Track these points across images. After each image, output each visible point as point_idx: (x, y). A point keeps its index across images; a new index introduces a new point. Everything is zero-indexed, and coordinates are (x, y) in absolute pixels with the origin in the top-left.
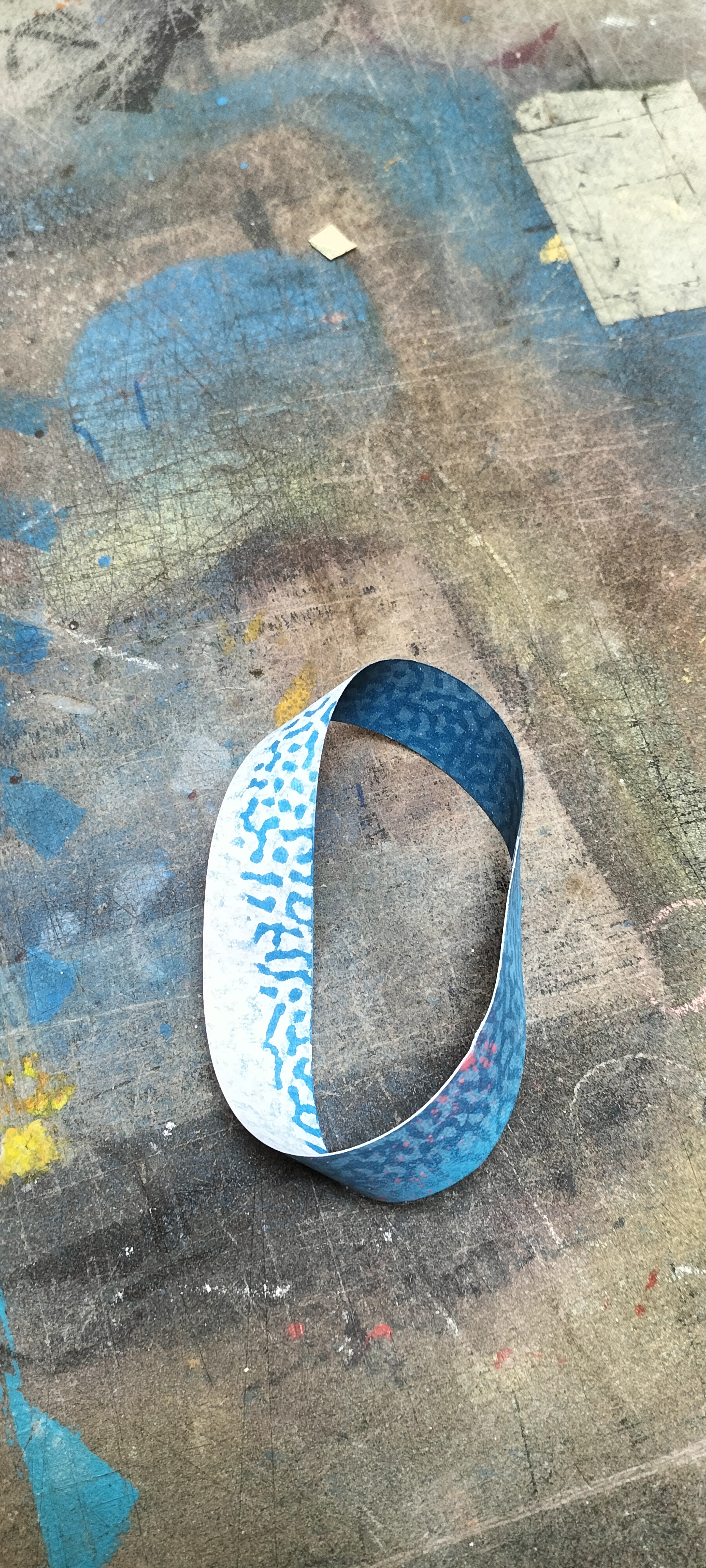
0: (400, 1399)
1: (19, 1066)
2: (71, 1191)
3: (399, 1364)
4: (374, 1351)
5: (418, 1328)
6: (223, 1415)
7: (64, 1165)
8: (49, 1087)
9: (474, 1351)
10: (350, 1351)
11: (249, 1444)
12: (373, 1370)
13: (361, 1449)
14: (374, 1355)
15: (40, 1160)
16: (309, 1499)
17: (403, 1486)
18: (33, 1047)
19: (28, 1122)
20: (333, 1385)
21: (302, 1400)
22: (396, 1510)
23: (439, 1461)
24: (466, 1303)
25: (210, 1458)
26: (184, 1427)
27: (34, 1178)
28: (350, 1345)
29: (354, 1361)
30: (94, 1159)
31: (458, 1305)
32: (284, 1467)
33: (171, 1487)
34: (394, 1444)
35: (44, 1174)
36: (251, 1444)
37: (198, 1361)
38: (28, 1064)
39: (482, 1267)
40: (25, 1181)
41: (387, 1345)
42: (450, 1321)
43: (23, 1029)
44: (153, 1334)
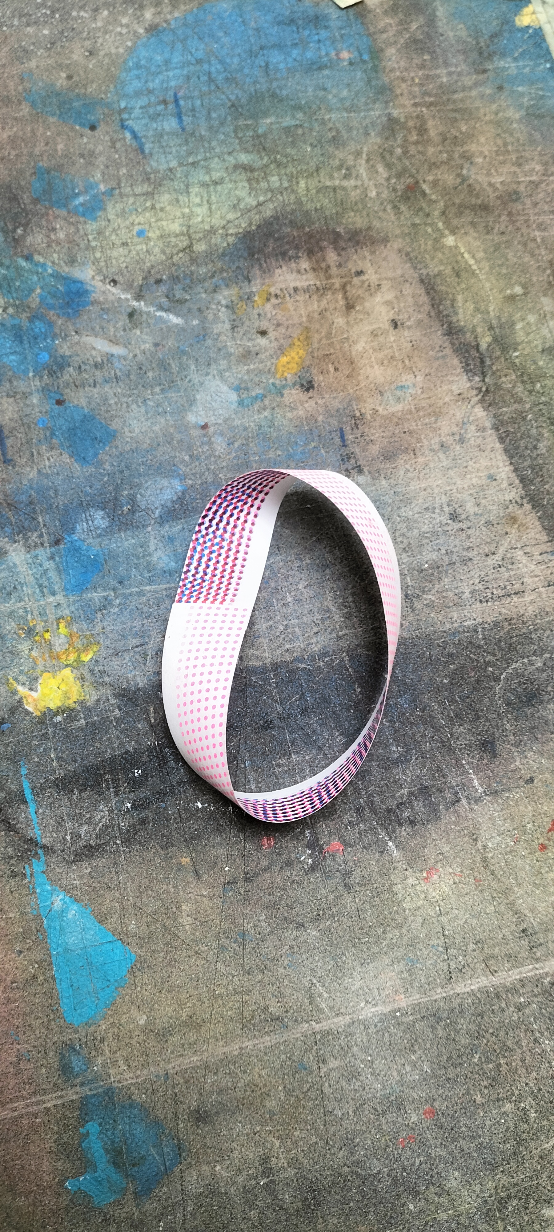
0: (347, 899)
3: (348, 874)
4: (329, 862)
5: (365, 847)
6: (206, 902)
9: (408, 867)
10: (310, 861)
11: (226, 925)
12: (328, 876)
13: (314, 936)
14: (329, 865)
16: (271, 971)
17: (346, 966)
20: (295, 886)
21: (270, 895)
22: (340, 984)
23: (376, 950)
24: (404, 832)
25: (194, 934)
26: (175, 909)
28: (310, 856)
29: (313, 868)
31: (398, 832)
32: (252, 945)
33: (161, 955)
34: (341, 934)
36: (227, 926)
37: (188, 860)
39: (419, 805)
41: (340, 858)
42: (390, 844)
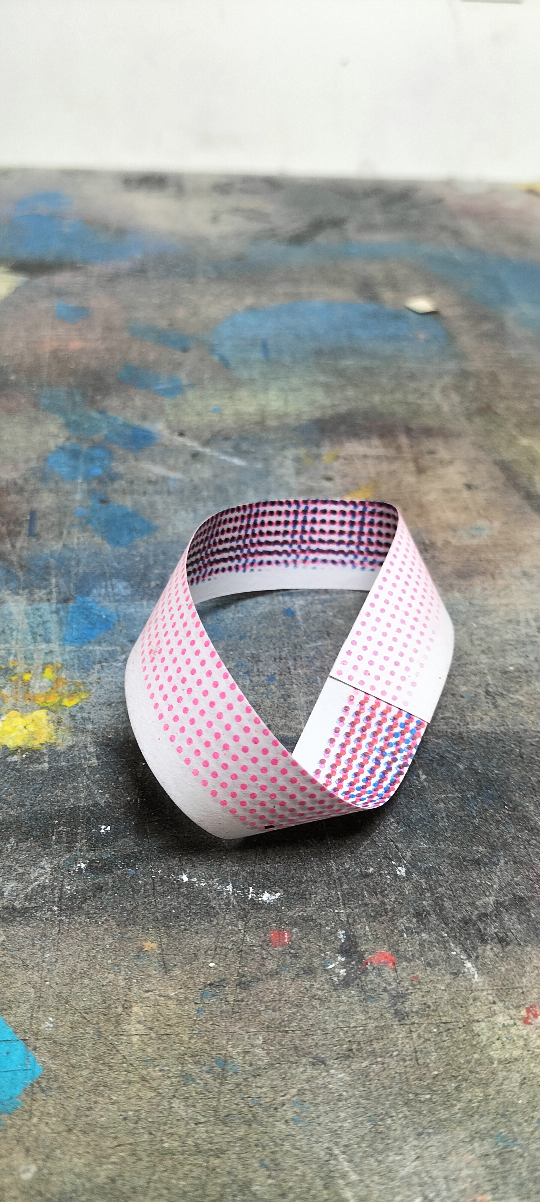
0: (400, 1033)
1: (40, 670)
2: (58, 769)
3: (402, 997)
4: (371, 977)
5: (429, 964)
6: (172, 1007)
7: (59, 748)
8: (63, 689)
9: (496, 1000)
10: (343, 972)
11: (197, 1044)
12: (368, 997)
13: (341, 1080)
14: (372, 982)
15: (35, 739)
16: (261, 1124)
17: (392, 1134)
18: (59, 659)
19: (33, 710)
20: (316, 1003)
21: (274, 1010)
22: (380, 1162)
23: (444, 1115)
24: (489, 951)
25: (143, 1050)
26: (120, 1010)
27: (23, 752)
28: (343, 965)
29: (346, 983)
30: (92, 749)
31: (480, 951)
32: (235, 1079)
33: (84, 1073)
34: (385, 1083)
35: (35, 751)
36: (199, 1045)
37: (154, 945)
38: (48, 671)
39: (511, 920)
40: (14, 752)
41: (389, 974)
42: (468, 965)
43: (55, 646)
44: (109, 909)
